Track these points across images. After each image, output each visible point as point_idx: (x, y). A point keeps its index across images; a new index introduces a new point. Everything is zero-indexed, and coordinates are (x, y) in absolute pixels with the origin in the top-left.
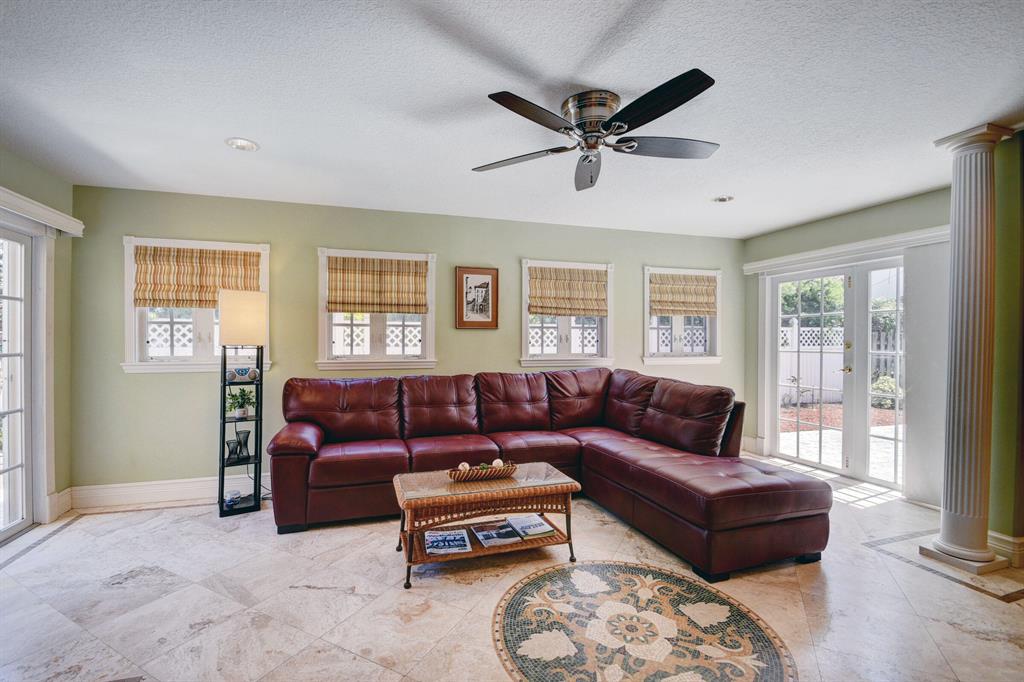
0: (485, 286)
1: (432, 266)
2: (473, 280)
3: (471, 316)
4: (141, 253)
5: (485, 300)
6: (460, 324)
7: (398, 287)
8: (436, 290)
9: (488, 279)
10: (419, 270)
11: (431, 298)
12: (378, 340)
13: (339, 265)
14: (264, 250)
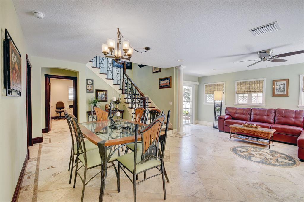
0: (283, 84)
1: (265, 81)
3: (277, 93)
5: (284, 88)
6: (274, 95)
7: (255, 87)
8: (266, 87)
9: (285, 82)
10: (261, 82)
11: (264, 90)
12: (250, 99)
13: (240, 84)
14: (224, 83)
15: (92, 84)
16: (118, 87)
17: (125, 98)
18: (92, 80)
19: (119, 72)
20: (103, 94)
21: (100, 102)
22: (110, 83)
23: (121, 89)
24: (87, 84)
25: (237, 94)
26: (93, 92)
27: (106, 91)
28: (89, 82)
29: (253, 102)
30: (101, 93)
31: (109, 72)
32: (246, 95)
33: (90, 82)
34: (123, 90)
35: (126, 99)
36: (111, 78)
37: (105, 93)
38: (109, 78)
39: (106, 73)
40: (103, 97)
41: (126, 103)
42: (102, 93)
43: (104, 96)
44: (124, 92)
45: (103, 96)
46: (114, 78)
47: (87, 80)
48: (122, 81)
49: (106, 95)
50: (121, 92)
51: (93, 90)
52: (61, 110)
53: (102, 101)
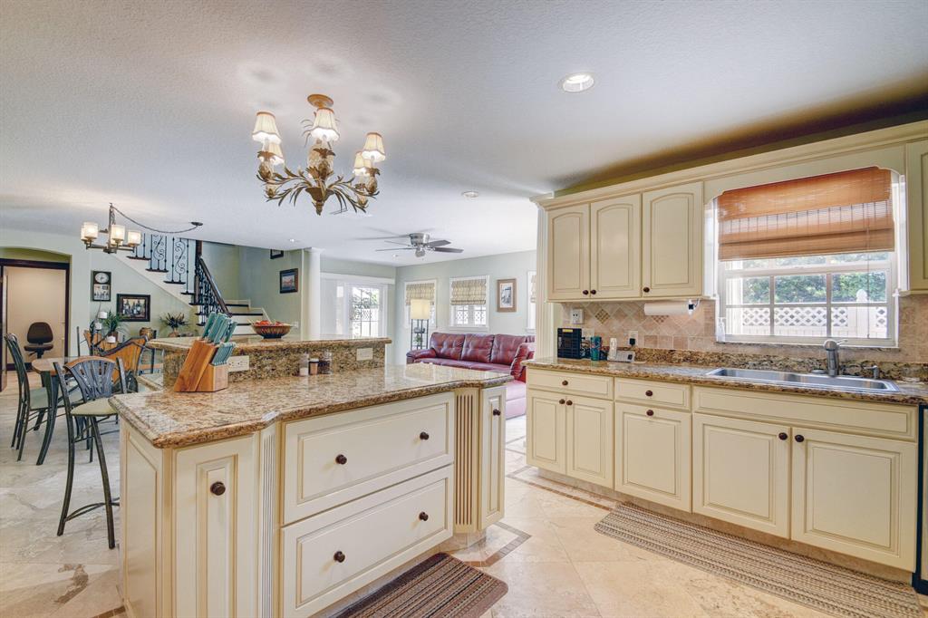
0: (510, 289)
1: (488, 281)
2: (504, 286)
3: (504, 305)
4: (410, 287)
5: (510, 296)
6: (500, 310)
7: (476, 292)
8: (489, 293)
9: (511, 285)
10: (482, 283)
11: (487, 298)
12: (471, 318)
13: (456, 285)
14: (435, 281)
15: (109, 282)
16: (182, 288)
17: (198, 314)
18: (109, 274)
19: (185, 254)
20: (138, 305)
21: (127, 323)
22: (159, 278)
23: (190, 291)
24: (94, 282)
25: (453, 307)
26: (110, 300)
27: (147, 298)
28: (98, 278)
29: (476, 323)
30: (131, 302)
31: (157, 255)
32: (466, 308)
33: (102, 278)
34: (193, 295)
35: (200, 317)
36: (162, 268)
37: (142, 302)
38: (155, 268)
39: (148, 256)
40: (139, 313)
41: (199, 325)
42: (136, 301)
43: (142, 310)
44: (197, 301)
45: (139, 309)
46: (169, 267)
47: (95, 273)
48: (192, 274)
49: (147, 306)
50: (189, 299)
51: (110, 294)
52: (40, 346)
53: (134, 319)
